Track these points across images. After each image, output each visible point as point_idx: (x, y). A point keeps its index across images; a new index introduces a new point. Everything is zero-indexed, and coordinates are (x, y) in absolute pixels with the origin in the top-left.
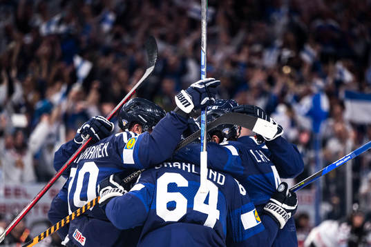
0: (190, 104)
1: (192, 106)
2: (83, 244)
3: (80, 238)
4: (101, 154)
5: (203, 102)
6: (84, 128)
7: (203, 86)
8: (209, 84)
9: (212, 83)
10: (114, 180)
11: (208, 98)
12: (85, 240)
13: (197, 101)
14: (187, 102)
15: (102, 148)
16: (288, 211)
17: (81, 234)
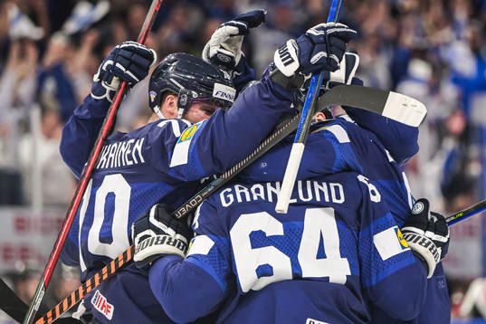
0: (293, 61)
1: (295, 65)
2: (109, 316)
3: (103, 306)
4: (130, 158)
5: (315, 59)
6: (104, 68)
7: (322, 33)
8: (333, 30)
9: (339, 30)
10: (157, 217)
11: (324, 54)
12: (112, 309)
13: (304, 57)
14: (290, 56)
15: (131, 149)
16: (438, 244)
17: (104, 298)
